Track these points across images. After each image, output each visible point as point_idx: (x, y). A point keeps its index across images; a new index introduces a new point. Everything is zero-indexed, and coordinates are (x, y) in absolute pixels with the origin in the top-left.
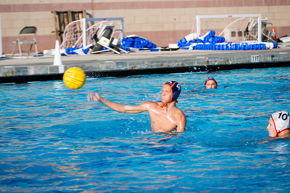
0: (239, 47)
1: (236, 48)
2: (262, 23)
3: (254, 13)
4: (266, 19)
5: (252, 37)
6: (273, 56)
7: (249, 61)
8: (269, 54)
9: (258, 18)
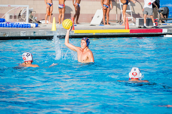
0: (13, 25)
1: (12, 26)
2: (29, 11)
3: (24, 5)
4: (32, 8)
5: (23, 19)
6: (34, 33)
7: (19, 35)
8: (33, 31)
9: (27, 8)
